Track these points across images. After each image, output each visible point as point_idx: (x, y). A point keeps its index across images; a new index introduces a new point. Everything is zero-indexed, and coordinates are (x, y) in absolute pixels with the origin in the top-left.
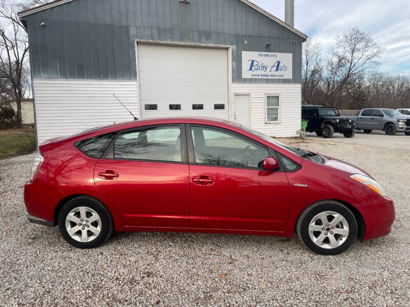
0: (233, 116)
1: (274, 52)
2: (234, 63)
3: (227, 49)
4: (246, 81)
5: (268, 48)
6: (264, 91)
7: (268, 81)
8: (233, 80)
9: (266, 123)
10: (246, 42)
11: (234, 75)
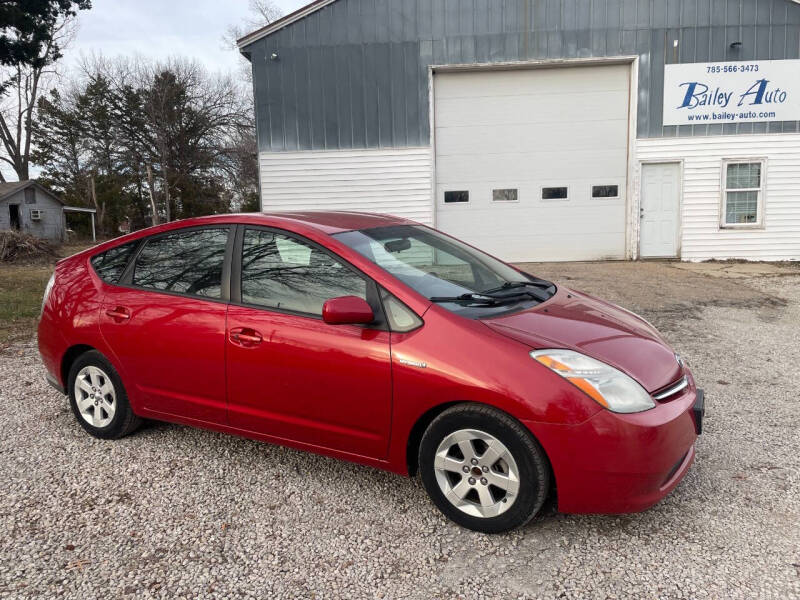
0: (637, 211)
1: (752, 59)
2: (643, 94)
3: (629, 63)
4: (672, 131)
5: (734, 52)
6: (718, 153)
7: (731, 129)
8: (640, 132)
9: (721, 228)
10: (676, 44)
11: (644, 120)
